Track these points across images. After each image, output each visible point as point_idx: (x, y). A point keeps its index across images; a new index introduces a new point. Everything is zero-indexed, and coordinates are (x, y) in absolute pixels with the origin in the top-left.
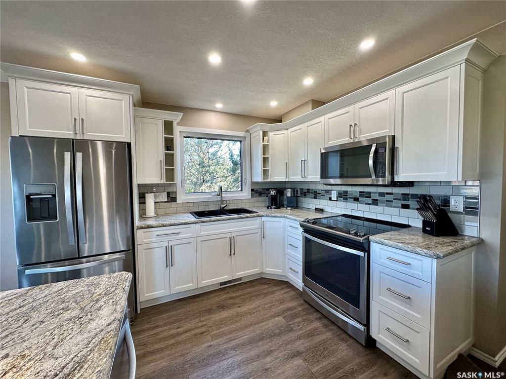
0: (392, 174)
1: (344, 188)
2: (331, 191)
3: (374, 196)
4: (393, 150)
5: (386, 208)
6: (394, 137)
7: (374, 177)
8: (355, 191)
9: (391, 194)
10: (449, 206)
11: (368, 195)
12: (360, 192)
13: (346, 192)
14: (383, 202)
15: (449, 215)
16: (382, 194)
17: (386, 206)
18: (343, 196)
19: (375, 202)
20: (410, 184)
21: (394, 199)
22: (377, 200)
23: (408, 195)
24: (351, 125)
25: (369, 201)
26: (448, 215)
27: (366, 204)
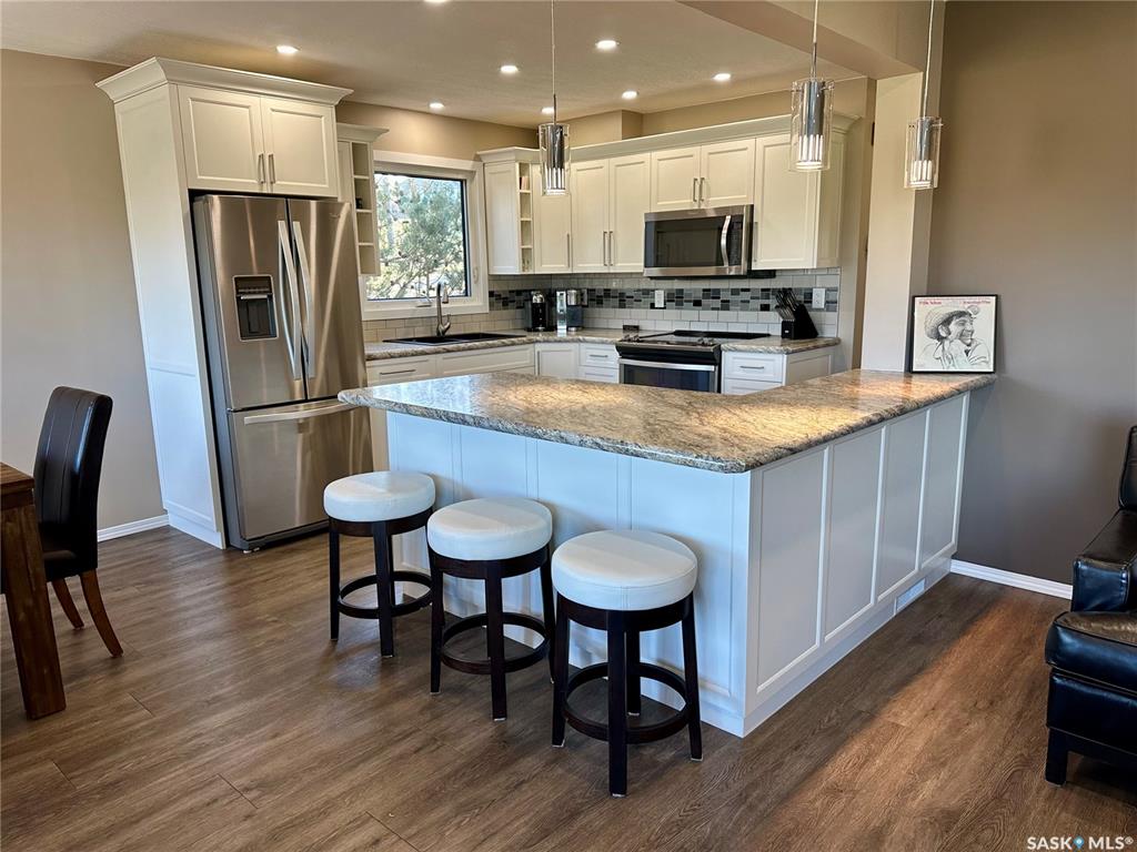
0: (749, 260)
1: (677, 285)
2: (653, 291)
3: (724, 296)
4: (751, 226)
5: (741, 313)
6: (752, 206)
7: (726, 265)
8: (695, 290)
9: (748, 290)
10: (811, 302)
11: (715, 294)
12: (704, 290)
13: (681, 291)
14: (736, 303)
15: (811, 314)
16: (735, 292)
17: (741, 310)
18: (675, 299)
19: (726, 306)
20: (771, 274)
21: (752, 298)
22: (728, 301)
23: (768, 290)
24: (696, 180)
25: (718, 303)
26: (808, 316)
27: (713, 309)
